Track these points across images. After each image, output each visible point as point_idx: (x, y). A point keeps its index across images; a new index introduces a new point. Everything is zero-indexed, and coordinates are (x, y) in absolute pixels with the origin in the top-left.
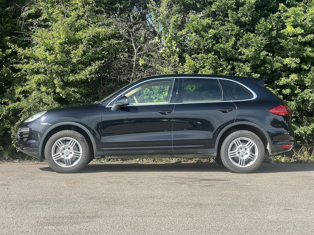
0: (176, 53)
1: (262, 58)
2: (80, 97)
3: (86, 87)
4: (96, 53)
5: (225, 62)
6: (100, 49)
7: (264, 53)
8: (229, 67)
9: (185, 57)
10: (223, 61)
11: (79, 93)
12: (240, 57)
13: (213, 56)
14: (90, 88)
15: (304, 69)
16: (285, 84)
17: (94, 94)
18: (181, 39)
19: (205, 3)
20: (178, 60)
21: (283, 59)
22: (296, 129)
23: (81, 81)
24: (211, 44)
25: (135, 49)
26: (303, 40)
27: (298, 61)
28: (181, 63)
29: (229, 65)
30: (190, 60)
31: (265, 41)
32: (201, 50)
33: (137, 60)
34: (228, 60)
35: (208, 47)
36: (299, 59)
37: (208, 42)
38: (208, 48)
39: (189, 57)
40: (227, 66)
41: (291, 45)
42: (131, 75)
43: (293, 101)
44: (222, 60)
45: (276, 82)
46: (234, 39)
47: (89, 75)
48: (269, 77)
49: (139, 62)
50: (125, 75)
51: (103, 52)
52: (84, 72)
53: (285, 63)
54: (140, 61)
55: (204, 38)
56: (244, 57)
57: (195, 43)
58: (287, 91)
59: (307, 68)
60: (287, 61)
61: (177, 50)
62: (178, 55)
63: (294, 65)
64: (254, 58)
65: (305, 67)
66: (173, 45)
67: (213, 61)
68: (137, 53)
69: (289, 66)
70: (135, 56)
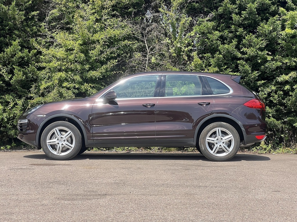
9: (193, 56)
12: (243, 56)
13: (218, 56)
19: (212, 7)
20: (186, 59)
24: (216, 45)
25: (148, 49)
28: (189, 62)
30: (198, 59)
33: (150, 59)
37: (213, 42)
39: (197, 56)
53: (284, 62)
56: (247, 56)
58: (287, 87)
61: (185, 50)
62: (186, 55)
63: (293, 64)
70: (148, 55)
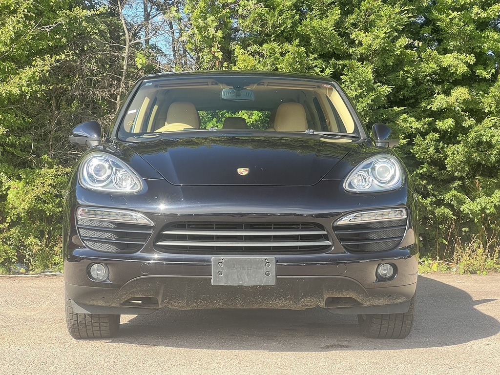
0: (216, 42)
1: (398, 52)
2: (5, 132)
3: (19, 113)
4: (41, 37)
5: (319, 61)
6: (50, 27)
7: (403, 41)
8: (328, 71)
9: (234, 50)
10: (315, 59)
11: (4, 124)
12: (351, 50)
13: (296, 49)
14: (27, 114)
15: (482, 76)
16: (444, 106)
17: (36, 128)
18: (224, 12)
20: (220, 57)
21: (440, 56)
22: (463, 203)
23: (9, 98)
24: (290, 21)
25: (126, 32)
26: (484, 15)
27: (471, 59)
28: (226, 63)
29: (327, 67)
30: (246, 57)
31: (407, 15)
32: (268, 35)
33: (131, 57)
34: (325, 57)
35: (282, 28)
36: (473, 55)
37: (284, 16)
38: (283, 32)
39: (242, 50)
40: (322, 71)
41: (457, 25)
42: (119, 86)
43: (459, 142)
44: (312, 56)
45: (424, 104)
46: (337, 11)
47: (28, 86)
48: (410, 93)
49: (134, 61)
50: (105, 87)
51: (58, 36)
52: (16, 79)
53: (445, 65)
54: (137, 59)
55: (274, 9)
56: (361, 50)
57: (254, 21)
58: (447, 124)
59: (487, 76)
60: (448, 60)
61: (217, 34)
62: (219, 46)
63: (463, 69)
64: (382, 52)
65: (485, 74)
66: (210, 23)
67: (294, 58)
68: (130, 41)
69: (453, 70)
70: (127, 47)
